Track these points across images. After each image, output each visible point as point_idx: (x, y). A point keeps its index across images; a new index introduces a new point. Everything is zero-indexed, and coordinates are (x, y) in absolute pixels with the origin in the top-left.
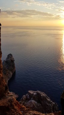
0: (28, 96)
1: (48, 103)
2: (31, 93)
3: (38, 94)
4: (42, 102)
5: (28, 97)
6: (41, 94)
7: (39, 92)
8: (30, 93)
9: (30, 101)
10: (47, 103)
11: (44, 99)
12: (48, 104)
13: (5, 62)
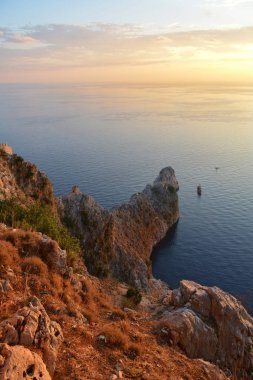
0: (179, 294)
1: (242, 332)
2: (189, 287)
3: (211, 296)
4: (221, 324)
5: (177, 298)
6: (221, 300)
7: (216, 290)
8: (186, 288)
9: (179, 310)
10: (238, 332)
11: (231, 316)
12: (241, 337)
13: (152, 190)
